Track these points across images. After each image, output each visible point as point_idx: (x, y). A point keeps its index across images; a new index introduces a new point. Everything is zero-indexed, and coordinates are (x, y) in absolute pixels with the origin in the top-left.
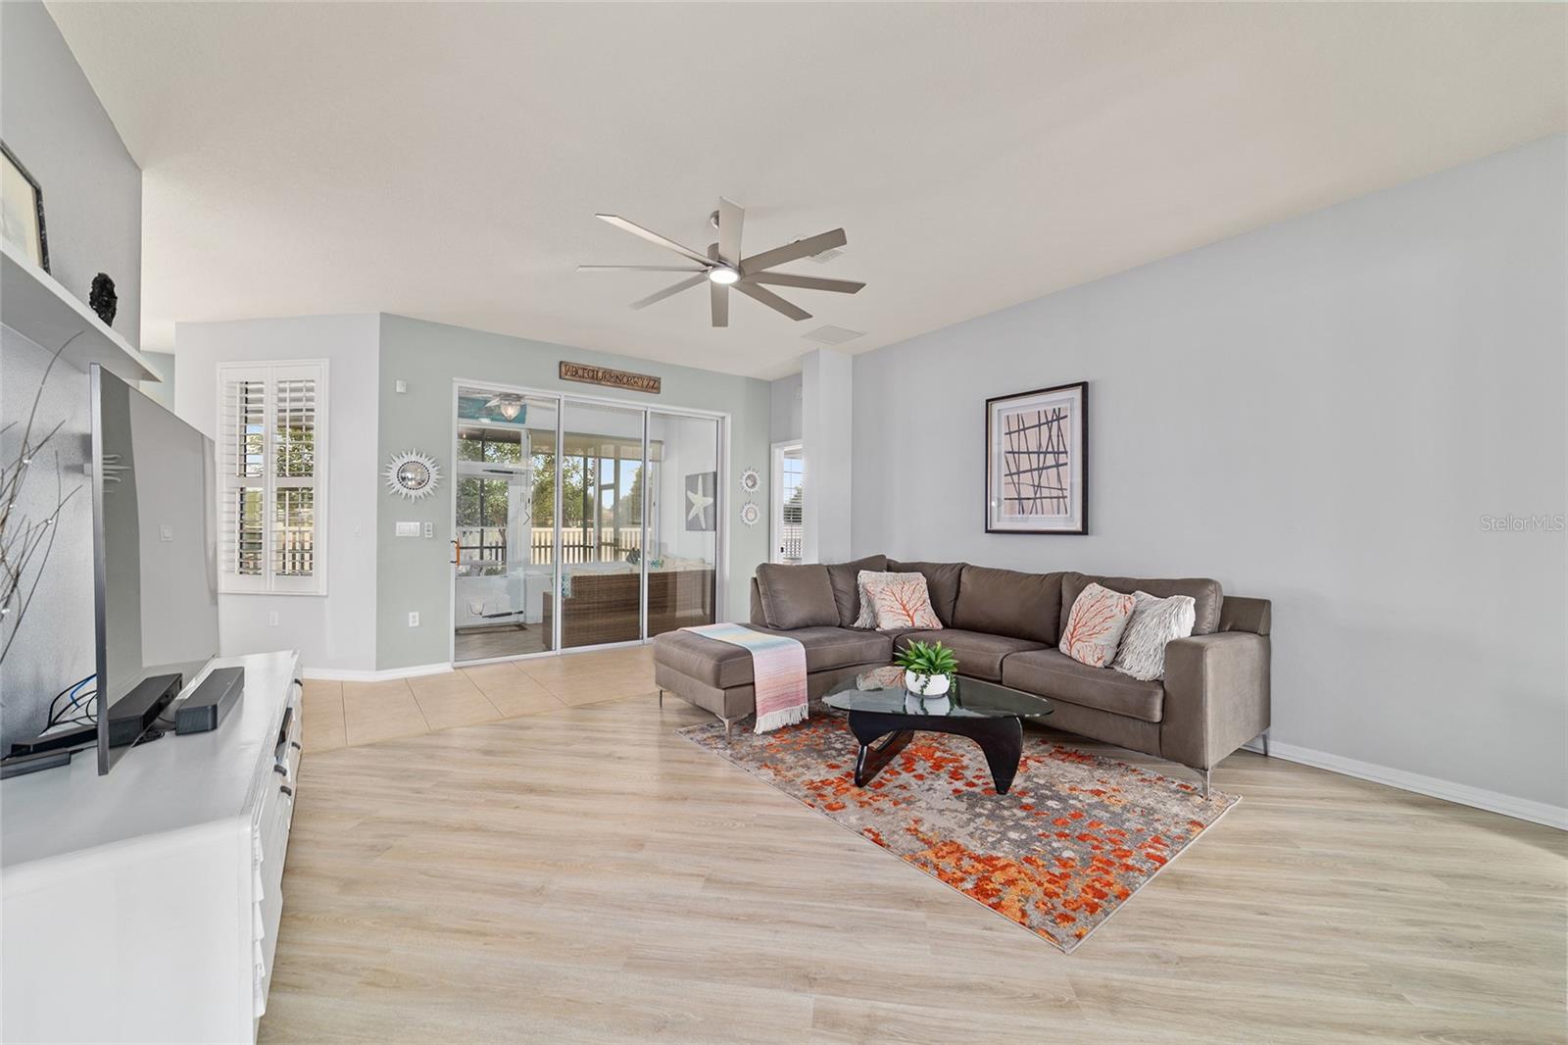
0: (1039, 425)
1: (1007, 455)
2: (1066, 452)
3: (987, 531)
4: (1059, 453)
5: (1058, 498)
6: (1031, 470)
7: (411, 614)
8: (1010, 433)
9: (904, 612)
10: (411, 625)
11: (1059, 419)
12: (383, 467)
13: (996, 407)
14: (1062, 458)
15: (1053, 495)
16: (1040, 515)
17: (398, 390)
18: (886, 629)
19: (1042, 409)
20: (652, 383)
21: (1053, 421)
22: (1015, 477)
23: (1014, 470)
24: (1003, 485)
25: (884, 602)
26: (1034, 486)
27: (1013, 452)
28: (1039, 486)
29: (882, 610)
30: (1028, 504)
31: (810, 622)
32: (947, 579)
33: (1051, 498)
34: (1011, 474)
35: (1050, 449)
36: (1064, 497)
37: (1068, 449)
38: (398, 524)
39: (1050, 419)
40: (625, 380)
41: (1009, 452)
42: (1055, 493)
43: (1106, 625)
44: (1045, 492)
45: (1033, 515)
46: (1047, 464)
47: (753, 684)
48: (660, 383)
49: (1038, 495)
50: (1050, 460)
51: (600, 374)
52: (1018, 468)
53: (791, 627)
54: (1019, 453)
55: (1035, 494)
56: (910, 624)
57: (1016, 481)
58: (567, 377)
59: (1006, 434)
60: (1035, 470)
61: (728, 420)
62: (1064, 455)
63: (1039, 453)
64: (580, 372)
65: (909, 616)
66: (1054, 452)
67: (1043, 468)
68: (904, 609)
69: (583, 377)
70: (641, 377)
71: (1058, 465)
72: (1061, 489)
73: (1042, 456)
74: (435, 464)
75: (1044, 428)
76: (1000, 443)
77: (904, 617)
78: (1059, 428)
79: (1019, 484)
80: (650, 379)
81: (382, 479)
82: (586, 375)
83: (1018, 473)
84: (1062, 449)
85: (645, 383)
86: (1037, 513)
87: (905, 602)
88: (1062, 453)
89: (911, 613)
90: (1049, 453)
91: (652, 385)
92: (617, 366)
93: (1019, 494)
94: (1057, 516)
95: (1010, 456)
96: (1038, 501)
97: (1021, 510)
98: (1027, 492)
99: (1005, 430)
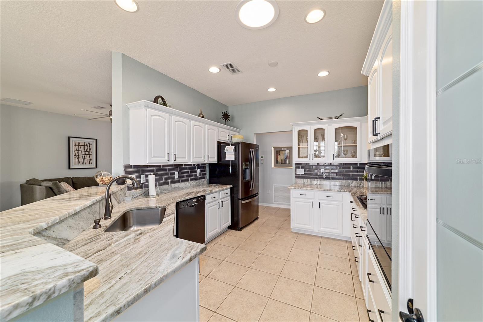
0: (84, 145)
2: (91, 152)
3: (69, 169)
4: (89, 152)
5: (89, 161)
6: (82, 155)
8: (76, 146)
11: (89, 145)
13: (71, 139)
14: (90, 153)
16: (85, 165)
19: (85, 142)
21: (88, 145)
22: (78, 156)
24: (74, 158)
28: (84, 158)
30: (81, 162)
34: (76, 155)
36: (91, 161)
39: (87, 144)
42: (89, 160)
44: (86, 160)
45: (83, 165)
46: (87, 154)
49: (84, 160)
50: (87, 153)
52: (78, 154)
54: (78, 151)
55: (83, 160)
63: (84, 151)
66: (88, 152)
67: (85, 155)
72: (90, 159)
75: (86, 146)
76: (73, 148)
78: (90, 147)
79: (79, 158)
83: (78, 155)
84: (90, 151)
93: (79, 160)
94: (89, 165)
95: (76, 151)
96: (84, 162)
97: (79, 163)
98: (81, 159)
99: (74, 144)
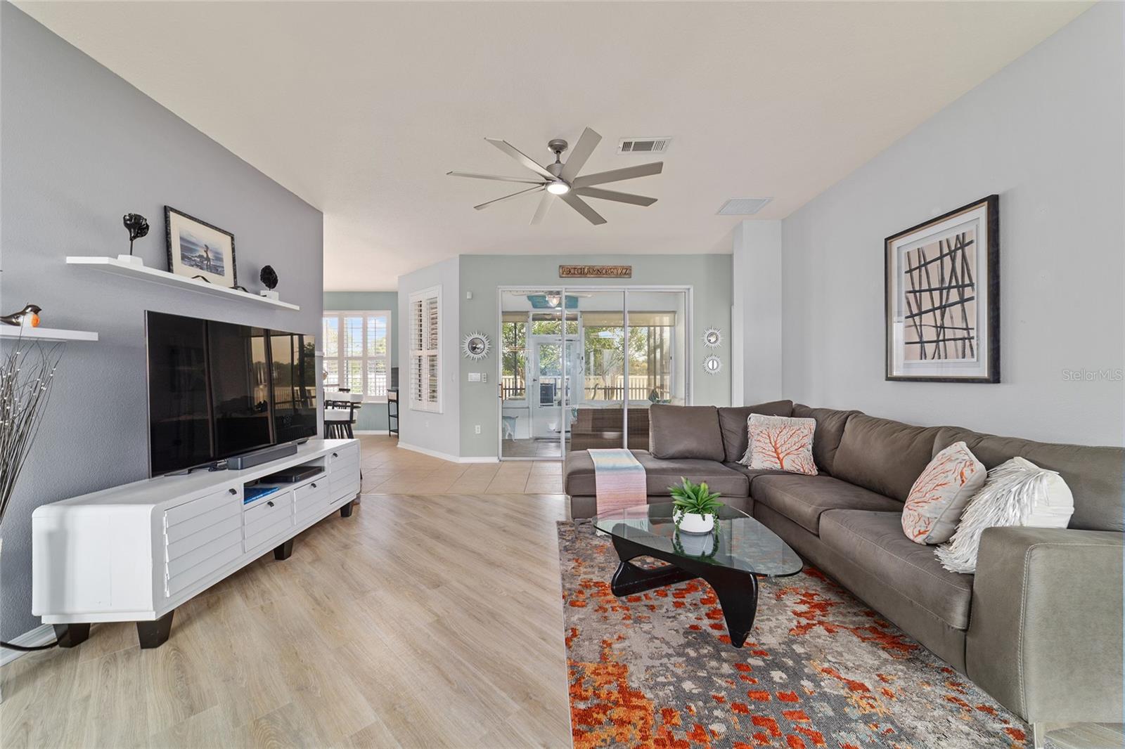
0: (942, 257)
1: (908, 294)
2: (971, 285)
3: (888, 379)
4: (964, 286)
5: (963, 339)
6: (933, 310)
7: (476, 426)
8: (910, 271)
9: (775, 455)
10: (477, 433)
11: (963, 246)
12: (461, 343)
13: (896, 244)
14: (967, 292)
15: (957, 337)
16: (943, 360)
17: (468, 297)
18: (756, 468)
19: (943, 238)
20: (624, 271)
21: (957, 249)
22: (917, 318)
23: (915, 311)
24: (904, 329)
25: (758, 444)
26: (936, 327)
27: (914, 292)
28: (942, 327)
29: (755, 450)
30: (930, 348)
31: (687, 455)
32: (832, 425)
33: (955, 340)
34: (912, 316)
35: (954, 283)
36: (970, 339)
37: (974, 281)
38: (470, 374)
39: (953, 248)
40: (604, 271)
41: (910, 292)
42: (960, 334)
43: (937, 494)
44: (949, 334)
45: (936, 360)
46: (951, 301)
47: (595, 496)
48: (630, 270)
49: (941, 338)
50: (954, 296)
51: (586, 270)
52: (920, 309)
53: (667, 457)
54: (920, 291)
55: (938, 336)
56: (778, 466)
57: (918, 323)
58: (564, 276)
59: (906, 272)
60: (937, 309)
61: (692, 290)
62: (970, 288)
63: (941, 289)
64: (572, 271)
65: (779, 458)
66: (958, 286)
67: (946, 306)
68: (776, 452)
69: (574, 274)
70: (615, 268)
71: (962, 301)
72: (967, 329)
73: (945, 292)
74: (487, 338)
75: (947, 260)
76: (901, 284)
77: (773, 460)
78: (964, 257)
79: (921, 325)
80: (623, 268)
81: (461, 349)
82: (576, 272)
83: (920, 314)
84: (967, 281)
85: (620, 271)
86: (939, 358)
87: (778, 446)
88: (968, 285)
89: (781, 456)
90: (954, 287)
91: (625, 273)
92: (598, 263)
93: (921, 337)
94: (961, 360)
95: (911, 296)
96: (941, 344)
97: (923, 355)
98: (929, 334)
99: (905, 267)
